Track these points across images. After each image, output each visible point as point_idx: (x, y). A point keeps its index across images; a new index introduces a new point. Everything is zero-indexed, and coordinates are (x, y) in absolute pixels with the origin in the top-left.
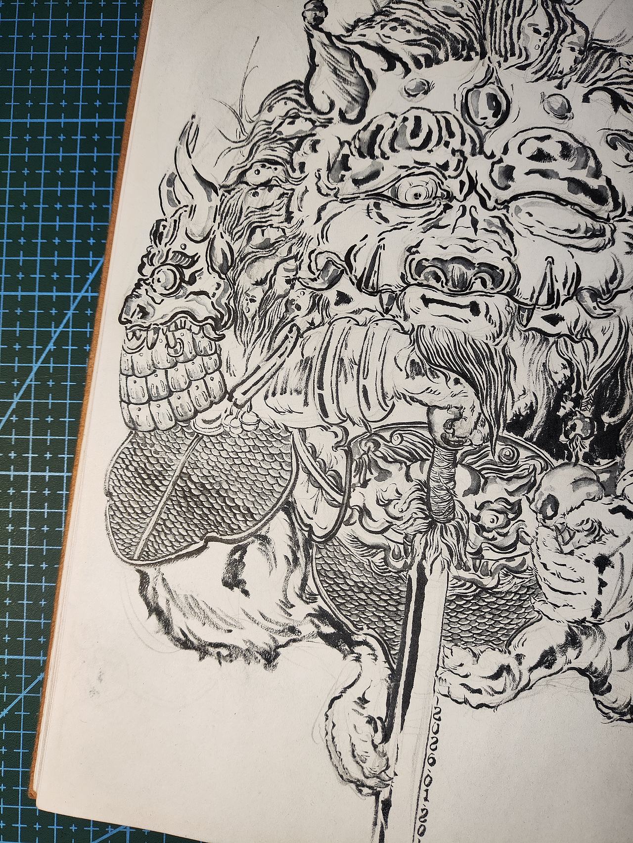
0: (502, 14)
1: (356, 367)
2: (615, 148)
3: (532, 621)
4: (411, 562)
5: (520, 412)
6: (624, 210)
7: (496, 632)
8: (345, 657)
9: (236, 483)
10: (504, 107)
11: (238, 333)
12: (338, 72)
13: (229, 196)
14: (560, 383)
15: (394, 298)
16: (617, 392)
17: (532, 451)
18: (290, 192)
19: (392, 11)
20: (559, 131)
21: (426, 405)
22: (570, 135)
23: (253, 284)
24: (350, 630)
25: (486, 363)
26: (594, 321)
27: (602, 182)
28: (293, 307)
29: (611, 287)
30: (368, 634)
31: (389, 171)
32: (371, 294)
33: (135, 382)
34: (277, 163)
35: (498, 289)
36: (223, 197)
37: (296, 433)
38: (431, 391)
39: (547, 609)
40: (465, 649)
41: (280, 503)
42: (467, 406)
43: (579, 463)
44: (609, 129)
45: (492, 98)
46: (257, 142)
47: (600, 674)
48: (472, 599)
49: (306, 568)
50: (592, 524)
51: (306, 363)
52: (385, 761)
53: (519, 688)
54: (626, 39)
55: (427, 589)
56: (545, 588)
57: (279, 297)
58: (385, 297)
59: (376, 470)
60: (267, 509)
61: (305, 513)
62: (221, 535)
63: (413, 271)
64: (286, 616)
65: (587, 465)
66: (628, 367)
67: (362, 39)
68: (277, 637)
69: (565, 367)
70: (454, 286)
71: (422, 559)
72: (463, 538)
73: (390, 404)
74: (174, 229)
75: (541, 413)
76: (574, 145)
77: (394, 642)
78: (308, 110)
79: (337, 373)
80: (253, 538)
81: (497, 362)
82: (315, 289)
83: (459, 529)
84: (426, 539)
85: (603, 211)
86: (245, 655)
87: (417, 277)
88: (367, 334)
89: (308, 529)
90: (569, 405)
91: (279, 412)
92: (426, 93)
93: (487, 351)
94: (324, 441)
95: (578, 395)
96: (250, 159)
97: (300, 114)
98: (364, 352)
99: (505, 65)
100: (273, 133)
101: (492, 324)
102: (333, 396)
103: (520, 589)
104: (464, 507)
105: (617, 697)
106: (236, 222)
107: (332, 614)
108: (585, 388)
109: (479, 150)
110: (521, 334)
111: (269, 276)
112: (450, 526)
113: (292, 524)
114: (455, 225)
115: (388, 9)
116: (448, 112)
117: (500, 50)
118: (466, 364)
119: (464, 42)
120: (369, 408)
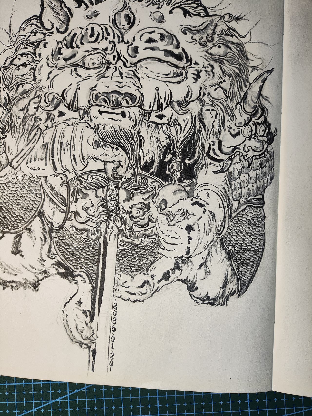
2: (186, 34)
4: (100, 236)
5: (147, 161)
7: (141, 265)
8: (70, 282)
9: (16, 205)
10: (132, 20)
11: (13, 134)
13: (6, 71)
14: (165, 146)
15: (85, 112)
16: (192, 148)
17: (154, 179)
20: (159, 28)
23: (19, 111)
24: (72, 270)
25: (130, 139)
27: (180, 50)
28: (38, 120)
30: (81, 271)
31: (80, 53)
32: (75, 111)
34: (29, 54)
35: (134, 105)
36: (4, 72)
37: (42, 179)
38: (105, 154)
39: (165, 253)
40: (127, 274)
41: (37, 213)
43: (176, 183)
44: (183, 26)
45: (127, 16)
46: (19, 45)
47: (192, 282)
48: (129, 251)
49: (50, 242)
50: (183, 211)
51: (45, 146)
52: (92, 331)
53: (153, 291)
55: (108, 248)
56: (163, 243)
57: (31, 115)
59: (81, 194)
60: (30, 216)
61: (49, 217)
62: (10, 230)
64: (42, 265)
65: (179, 183)
66: (197, 136)
68: (38, 276)
69: (167, 139)
70: (113, 104)
71: (105, 234)
72: (124, 222)
75: (157, 161)
76: (166, 34)
77: (93, 274)
78: (42, 29)
79: (60, 149)
80: (24, 230)
81: (135, 139)
83: (122, 218)
84: (107, 224)
85: (181, 64)
86: (23, 285)
87: (96, 102)
88: (73, 130)
89: (50, 224)
90: (170, 156)
91: (34, 170)
92: (96, 16)
93: (130, 134)
94: (56, 182)
95: (174, 151)
96: (16, 53)
100: (26, 41)
101: (132, 121)
102: (59, 160)
103: (151, 244)
104: (123, 208)
105: (201, 292)
106: (10, 83)
107: (64, 263)
108: (177, 148)
109: (121, 40)
110: (146, 125)
111: (26, 106)
112: (117, 217)
113: (43, 222)
114: (112, 76)
116: (106, 24)
118: (121, 140)
120: (77, 165)
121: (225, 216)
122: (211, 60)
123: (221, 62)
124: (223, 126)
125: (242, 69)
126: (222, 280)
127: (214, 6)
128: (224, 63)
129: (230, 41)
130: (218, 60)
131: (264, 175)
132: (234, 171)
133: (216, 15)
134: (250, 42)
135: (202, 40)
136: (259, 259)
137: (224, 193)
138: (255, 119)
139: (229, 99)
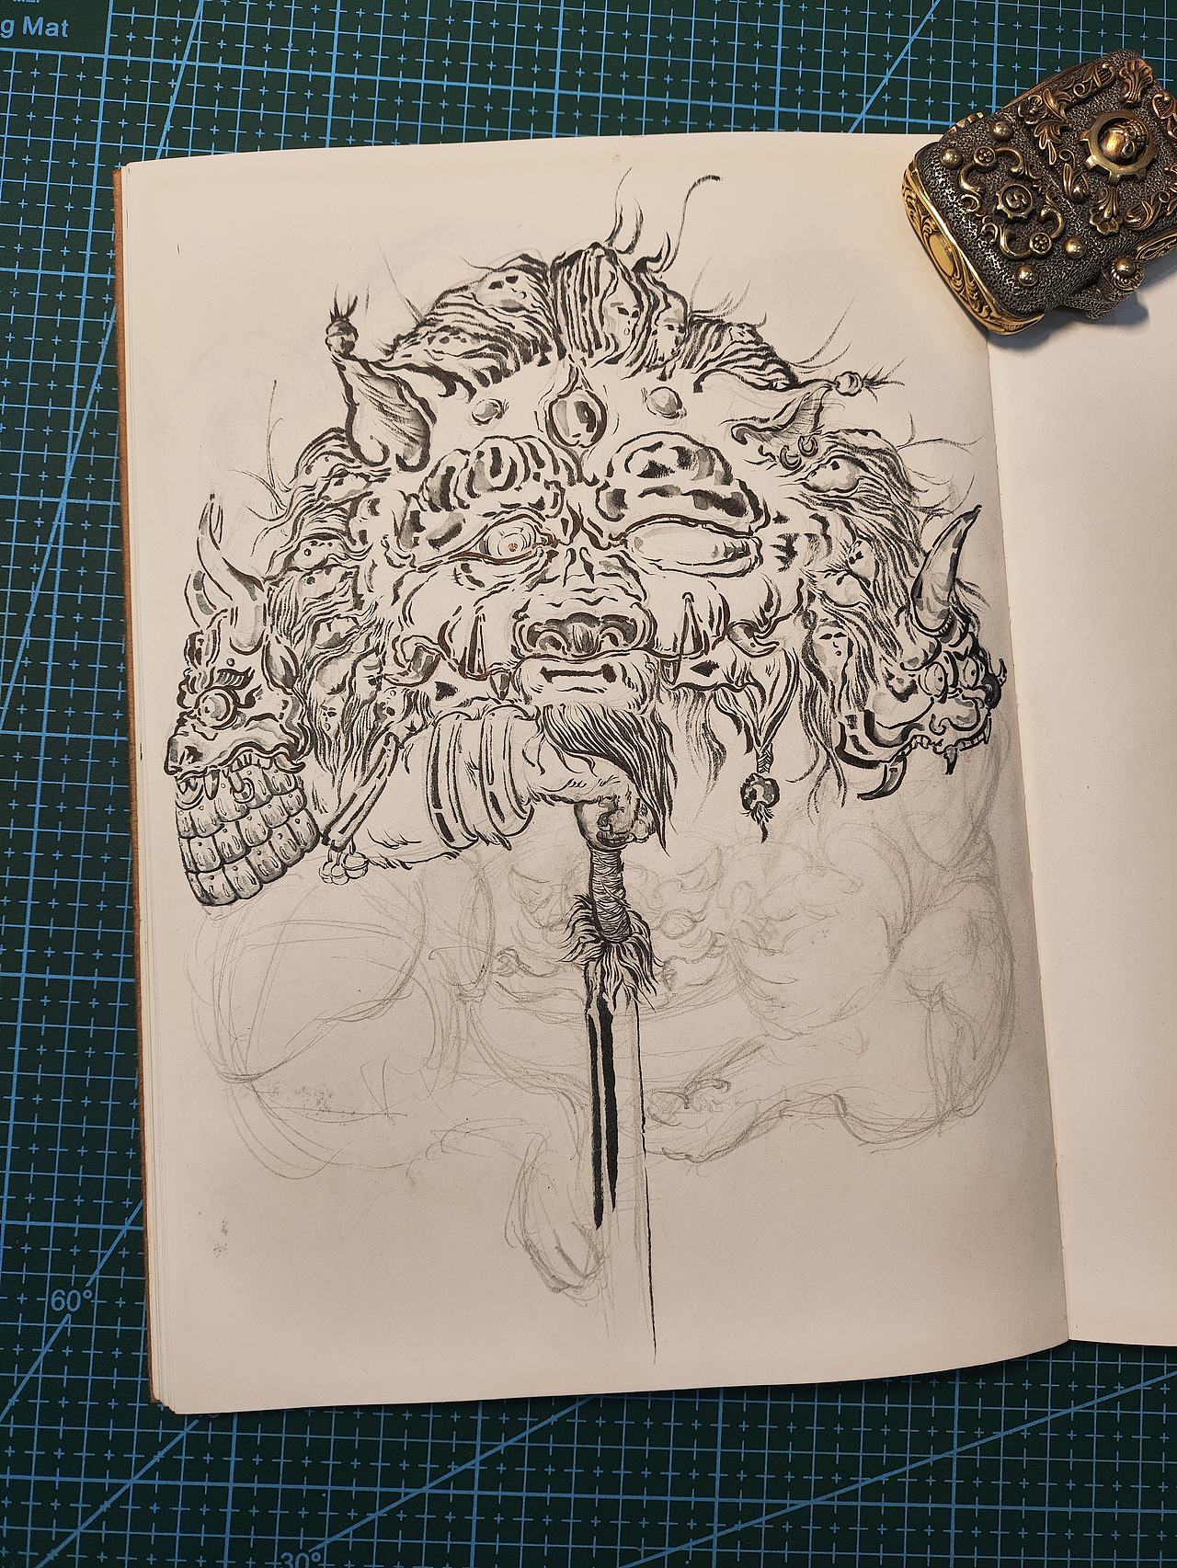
0: (576, 296)
1: (477, 772)
2: (744, 442)
4: (590, 1000)
6: (768, 517)
10: (599, 418)
11: (321, 757)
12: (385, 409)
13: (277, 590)
15: (508, 679)
18: (354, 570)
19: (438, 318)
20: (672, 434)
21: (572, 802)
22: (685, 436)
23: (329, 694)
25: (633, 736)
26: (754, 661)
27: (735, 487)
28: (385, 712)
29: (768, 615)
31: (472, 523)
32: (477, 679)
33: (200, 844)
34: (331, 537)
35: (633, 644)
36: (271, 592)
38: (575, 783)
42: (622, 793)
43: (768, 837)
44: (733, 420)
45: (583, 407)
46: (300, 514)
54: (734, 304)
55: (614, 1028)
57: (364, 704)
58: (497, 679)
63: (525, 641)
67: (408, 360)
70: (578, 649)
71: (601, 992)
72: (647, 956)
73: (527, 809)
74: (215, 642)
76: (694, 448)
78: (357, 463)
79: (455, 783)
81: (647, 734)
82: (406, 685)
83: (640, 947)
84: (602, 966)
85: (741, 524)
87: (532, 648)
88: (483, 729)
91: (391, 847)
92: (499, 416)
93: (633, 722)
96: (296, 537)
97: (348, 470)
98: (484, 751)
99: (590, 362)
100: (318, 499)
102: (455, 815)
104: (639, 918)
106: (293, 620)
109: (577, 477)
110: (670, 694)
111: (347, 679)
112: (628, 945)
114: (566, 575)
115: (433, 316)
116: (530, 436)
117: (581, 342)
118: (611, 743)
119: (535, 341)
120: (503, 820)
122: (817, 504)
123: (846, 507)
124: (870, 674)
125: (901, 517)
127: (809, 358)
128: (853, 509)
129: (861, 448)
130: (835, 501)
133: (817, 380)
134: (912, 442)
135: (789, 453)
138: (950, 646)
139: (876, 600)
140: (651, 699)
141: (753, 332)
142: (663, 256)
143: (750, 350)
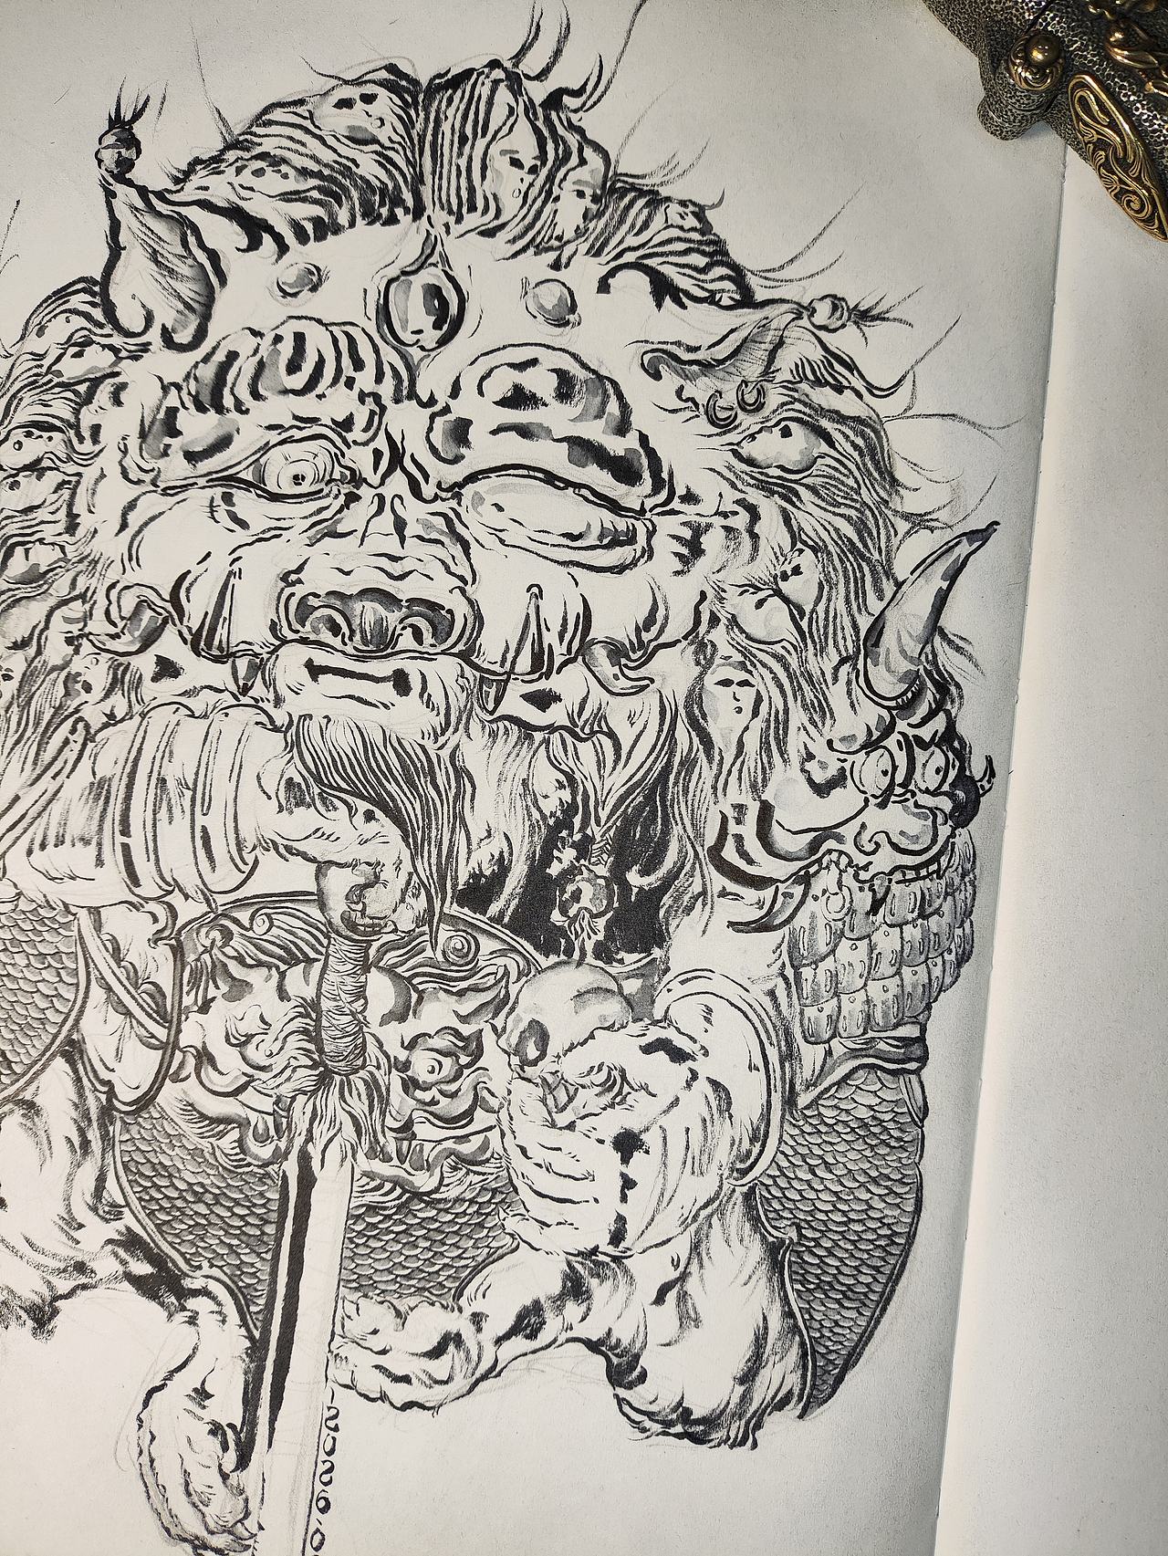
0: (453, 135)
1: (188, 794)
3: (500, 1251)
4: (287, 1148)
5: (480, 869)
7: (437, 1272)
8: (170, 1316)
10: (454, 309)
12: (160, 259)
14: (553, 814)
15: (258, 667)
16: (655, 829)
17: (501, 939)
20: (554, 349)
23: (9, 648)
24: (180, 1269)
25: (423, 782)
28: (78, 687)
30: (210, 1277)
31: (249, 434)
32: (217, 660)
34: (53, 428)
35: (444, 647)
37: (83, 914)
38: (323, 834)
39: (529, 1231)
40: (382, 1303)
41: (57, 1042)
43: (587, 961)
45: (434, 292)
46: (19, 391)
47: (626, 1351)
48: (395, 1214)
49: (103, 1159)
50: (609, 1073)
51: (100, 789)
52: (241, 1504)
53: (478, 1374)
54: (679, 170)
55: (316, 1195)
56: (525, 1193)
59: (225, 982)
60: (35, 1054)
61: (101, 1060)
64: (70, 1243)
65: (600, 963)
66: (676, 783)
67: (201, 195)
68: (55, 1280)
69: (561, 786)
70: (365, 641)
71: (307, 1141)
72: (381, 1102)
75: (518, 872)
77: (257, 1290)
78: (107, 330)
79: (155, 805)
80: (10, 1106)
81: (441, 780)
83: (372, 1085)
84: (314, 1104)
87: (299, 627)
88: (208, 733)
89: (106, 1089)
90: (569, 855)
91: (53, 879)
92: (314, 289)
94: (133, 930)
95: (585, 836)
96: (6, 422)
100: (46, 374)
101: (433, 710)
102: (147, 848)
103: (478, 1194)
104: (381, 1046)
105: (658, 1391)
107: (149, 1240)
108: (598, 825)
109: (407, 392)
110: (484, 727)
111: (37, 632)
112: (357, 1081)
113: (79, 1080)
114: (366, 531)
115: (248, 137)
116: (352, 324)
117: (448, 201)
118: (386, 783)
119: (383, 190)
120: (214, 869)
121: (769, 1102)
122: (749, 485)
123: (790, 496)
124: (778, 744)
125: (871, 523)
126: (744, 1349)
127: (776, 266)
128: (799, 498)
129: (829, 411)
130: (776, 484)
131: (929, 946)
132: (813, 929)
133: (783, 301)
134: (909, 413)
135: (721, 403)
136: (892, 1273)
137: (772, 1013)
138: (909, 724)
139: (809, 641)
140: (456, 730)
141: (700, 214)
142: (589, 88)
143: (690, 241)
